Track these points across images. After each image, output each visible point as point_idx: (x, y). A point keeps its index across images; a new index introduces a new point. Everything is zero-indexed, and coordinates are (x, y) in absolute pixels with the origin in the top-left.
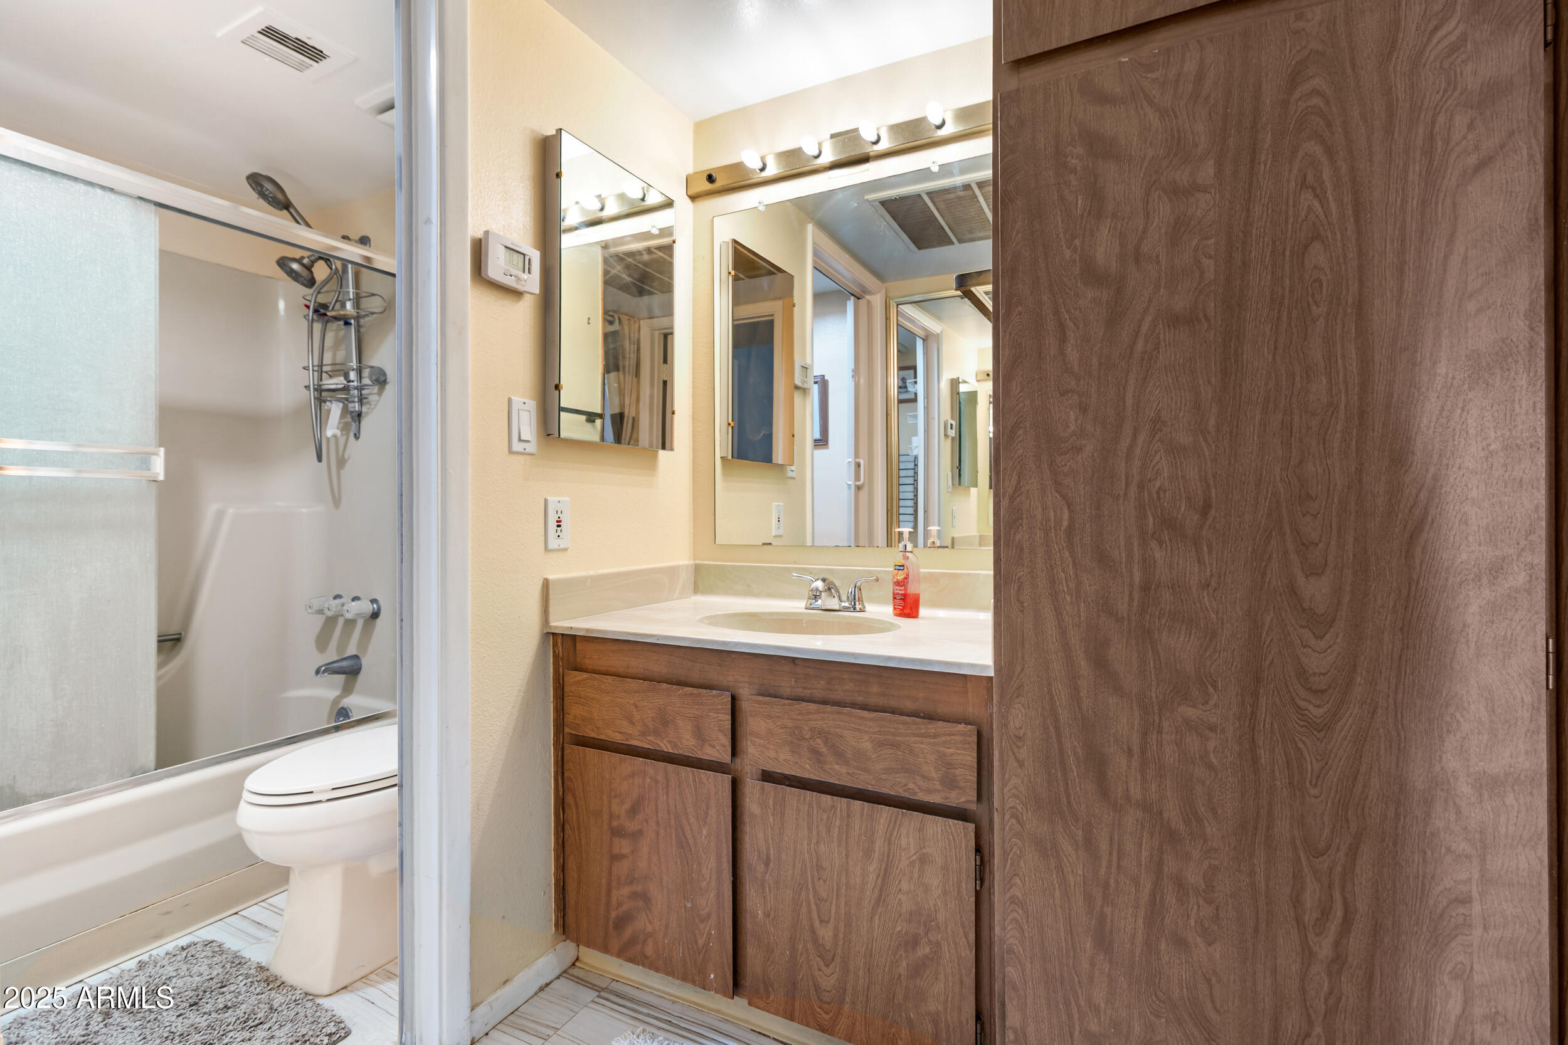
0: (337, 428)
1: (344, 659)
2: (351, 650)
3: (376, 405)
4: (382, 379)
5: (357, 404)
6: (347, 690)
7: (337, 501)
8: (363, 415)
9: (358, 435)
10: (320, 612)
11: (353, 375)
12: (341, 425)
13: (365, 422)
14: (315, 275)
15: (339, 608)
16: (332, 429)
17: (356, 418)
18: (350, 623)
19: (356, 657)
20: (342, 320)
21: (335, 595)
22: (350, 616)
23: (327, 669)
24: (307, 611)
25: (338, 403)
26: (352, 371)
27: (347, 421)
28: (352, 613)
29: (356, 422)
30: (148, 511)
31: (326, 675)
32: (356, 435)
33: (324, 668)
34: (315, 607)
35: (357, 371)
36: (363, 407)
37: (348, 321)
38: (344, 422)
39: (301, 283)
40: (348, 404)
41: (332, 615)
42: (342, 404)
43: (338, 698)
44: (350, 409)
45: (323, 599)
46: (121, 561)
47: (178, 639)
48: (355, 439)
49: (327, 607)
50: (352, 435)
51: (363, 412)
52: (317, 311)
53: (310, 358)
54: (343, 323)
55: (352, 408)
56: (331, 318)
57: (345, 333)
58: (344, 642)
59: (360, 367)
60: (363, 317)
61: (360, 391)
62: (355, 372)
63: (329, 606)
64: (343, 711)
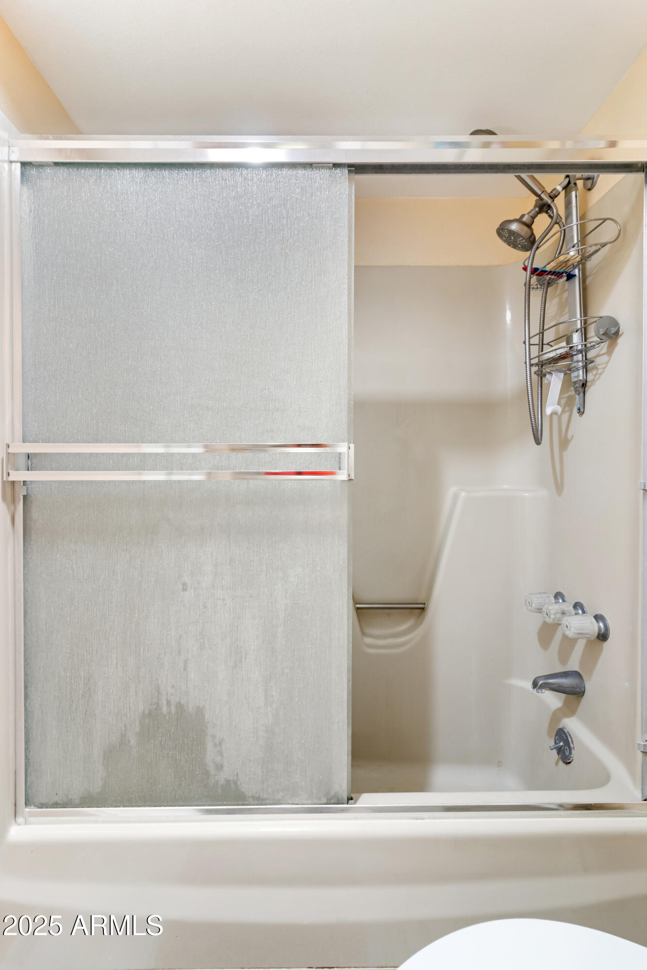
0: (559, 404)
1: (565, 674)
2: (574, 665)
3: (604, 368)
4: (613, 330)
5: (581, 372)
6: (569, 709)
7: (559, 487)
8: (588, 384)
9: (582, 410)
10: (540, 610)
11: (576, 338)
12: (563, 401)
13: (589, 393)
14: (535, 232)
15: (559, 615)
16: (552, 406)
17: (581, 390)
18: (569, 643)
19: (577, 674)
20: (564, 274)
21: (557, 593)
22: (570, 633)
23: (546, 683)
24: (526, 604)
25: (559, 374)
26: (576, 333)
27: (570, 393)
28: (572, 629)
29: (580, 393)
30: (342, 514)
31: (544, 690)
32: (579, 410)
33: (542, 680)
34: (535, 602)
35: (582, 331)
36: (588, 373)
37: (572, 273)
38: (566, 395)
39: (520, 246)
40: (570, 373)
41: (551, 622)
42: (563, 374)
43: (556, 716)
44: (572, 379)
45: (545, 593)
46: (318, 568)
47: (423, 609)
48: (578, 414)
49: (546, 609)
50: (575, 410)
51: (588, 380)
52: (534, 271)
53: (527, 328)
54: (565, 278)
55: (575, 377)
56: (552, 275)
57: (567, 290)
58: (564, 657)
59: (585, 324)
60: (588, 258)
61: (584, 354)
62: (579, 332)
63: (549, 608)
64: (564, 735)
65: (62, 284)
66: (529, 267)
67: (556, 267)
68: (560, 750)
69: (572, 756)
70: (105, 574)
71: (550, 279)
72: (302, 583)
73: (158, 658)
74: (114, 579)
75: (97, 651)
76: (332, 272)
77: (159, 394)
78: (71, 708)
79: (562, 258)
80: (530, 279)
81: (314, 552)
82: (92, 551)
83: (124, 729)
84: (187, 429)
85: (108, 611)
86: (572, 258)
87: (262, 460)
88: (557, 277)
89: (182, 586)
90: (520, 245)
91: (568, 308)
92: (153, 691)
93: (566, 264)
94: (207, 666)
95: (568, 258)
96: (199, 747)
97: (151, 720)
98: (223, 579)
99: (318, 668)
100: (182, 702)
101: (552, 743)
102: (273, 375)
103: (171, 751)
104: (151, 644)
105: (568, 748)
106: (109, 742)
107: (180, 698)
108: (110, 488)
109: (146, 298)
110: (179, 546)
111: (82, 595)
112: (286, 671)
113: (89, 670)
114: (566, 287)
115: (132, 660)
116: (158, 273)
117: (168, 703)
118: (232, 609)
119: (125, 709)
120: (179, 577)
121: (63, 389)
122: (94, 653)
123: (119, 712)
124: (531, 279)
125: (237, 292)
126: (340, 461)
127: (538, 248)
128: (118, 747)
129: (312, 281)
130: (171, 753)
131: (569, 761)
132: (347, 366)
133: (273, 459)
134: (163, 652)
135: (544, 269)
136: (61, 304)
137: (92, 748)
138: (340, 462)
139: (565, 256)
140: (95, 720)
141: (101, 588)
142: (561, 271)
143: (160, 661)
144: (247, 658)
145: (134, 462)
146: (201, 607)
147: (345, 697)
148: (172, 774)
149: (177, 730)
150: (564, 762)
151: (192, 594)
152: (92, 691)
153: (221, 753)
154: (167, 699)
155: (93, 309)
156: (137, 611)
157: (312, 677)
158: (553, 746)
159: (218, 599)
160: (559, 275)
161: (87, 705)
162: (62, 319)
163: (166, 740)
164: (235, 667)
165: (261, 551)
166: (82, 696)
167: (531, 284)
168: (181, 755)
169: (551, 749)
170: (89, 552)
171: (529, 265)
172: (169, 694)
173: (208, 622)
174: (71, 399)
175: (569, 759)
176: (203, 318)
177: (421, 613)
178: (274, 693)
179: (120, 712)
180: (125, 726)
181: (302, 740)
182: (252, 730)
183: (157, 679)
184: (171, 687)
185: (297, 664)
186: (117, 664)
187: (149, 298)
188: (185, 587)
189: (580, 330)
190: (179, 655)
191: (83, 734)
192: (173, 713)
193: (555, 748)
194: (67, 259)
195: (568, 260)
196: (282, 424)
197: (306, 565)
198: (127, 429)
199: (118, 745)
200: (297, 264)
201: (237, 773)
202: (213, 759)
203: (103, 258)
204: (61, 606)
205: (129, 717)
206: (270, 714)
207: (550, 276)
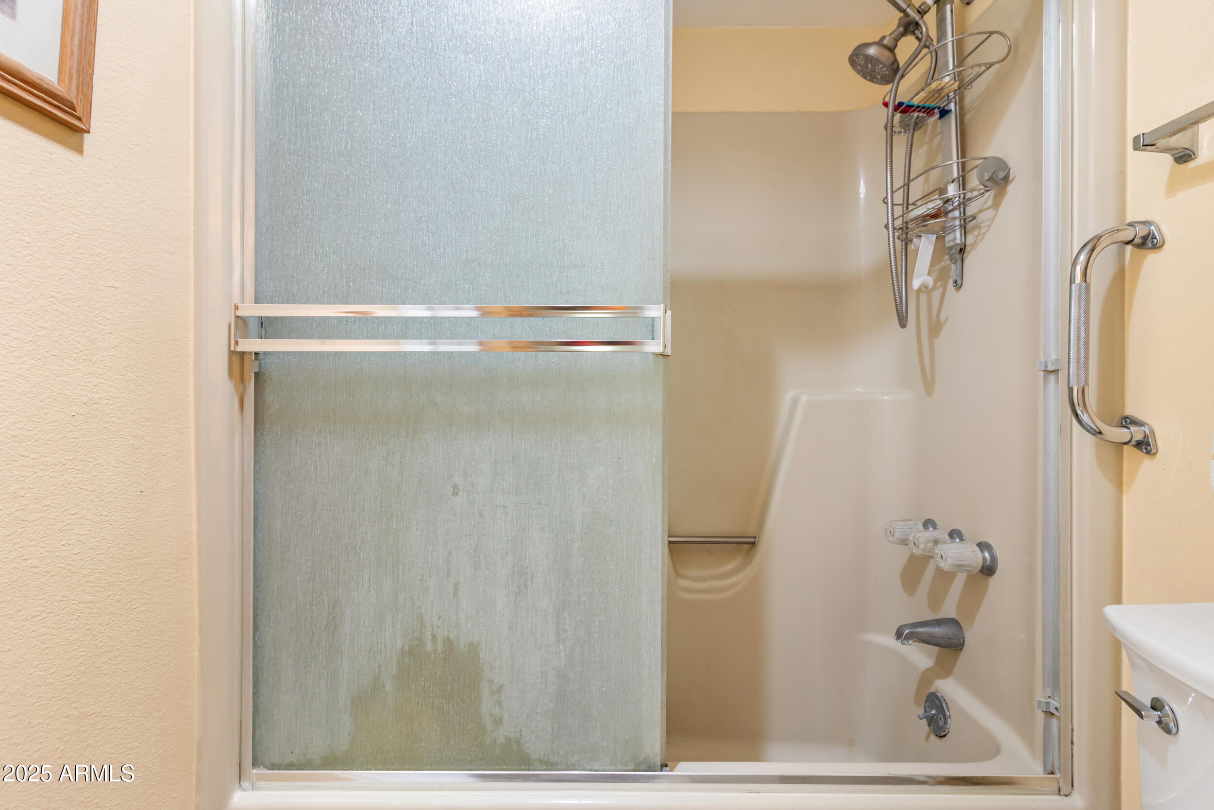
0: (929, 274)
1: (939, 622)
2: (949, 610)
3: (989, 226)
4: (1001, 175)
5: (959, 233)
6: (944, 668)
7: (929, 384)
8: (968, 249)
9: (959, 283)
10: (904, 542)
11: (952, 190)
12: (935, 274)
13: (971, 259)
14: (899, 57)
15: (930, 545)
16: (920, 278)
17: (958, 257)
18: (944, 577)
19: (954, 622)
20: (936, 111)
21: (928, 519)
22: (945, 565)
23: (913, 632)
24: (886, 533)
25: (931, 236)
26: (952, 184)
27: (943, 264)
28: (949, 559)
29: (957, 261)
30: (656, 400)
31: (911, 642)
32: (956, 283)
33: (909, 629)
34: (898, 530)
35: (959, 181)
36: (967, 236)
37: (946, 108)
38: (938, 267)
39: (879, 77)
40: (944, 236)
41: (920, 554)
42: (935, 236)
43: (927, 677)
44: (946, 244)
45: (911, 520)
46: (625, 468)
47: (753, 543)
48: (954, 289)
49: (914, 537)
50: (951, 283)
51: (967, 244)
52: (898, 107)
53: (889, 179)
54: (937, 116)
55: (950, 241)
56: (919, 111)
57: (940, 133)
58: (936, 598)
59: (963, 171)
60: (968, 85)
61: (962, 210)
62: (955, 183)
63: (917, 536)
64: (937, 701)
65: (305, 109)
66: (891, 103)
67: (927, 99)
68: (931, 721)
69: (948, 726)
70: (356, 473)
71: (918, 117)
72: (604, 486)
73: (421, 580)
74: (367, 480)
75: (344, 571)
76: (644, 92)
77: (425, 246)
78: (311, 643)
79: (934, 85)
80: (893, 117)
81: (620, 446)
82: (339, 444)
83: (377, 670)
84: (460, 290)
85: (359, 520)
86: (947, 85)
87: (554, 329)
88: (927, 114)
89: (452, 489)
90: (880, 75)
91: (940, 156)
92: (415, 622)
93: (940, 94)
94: (484, 591)
95: (942, 85)
96: (473, 695)
97: (412, 660)
98: (504, 480)
99: (624, 596)
100: (452, 636)
101: (921, 711)
102: (568, 222)
103: (437, 700)
104: (413, 562)
105: (941, 716)
106: (358, 687)
107: (448, 631)
108: (362, 365)
109: (410, 126)
110: (449, 439)
111: (326, 499)
112: (584, 598)
113: (335, 594)
114: (939, 130)
115: (388, 583)
116: (425, 94)
117: (434, 637)
118: (515, 519)
119: (380, 645)
120: (448, 478)
121: (306, 239)
122: (341, 573)
123: (371, 648)
124: (895, 118)
125: (524, 117)
126: (653, 330)
127: (902, 76)
128: (370, 693)
129: (619, 102)
130: (437, 702)
131: (944, 733)
132: (662, 210)
133: (568, 329)
134: (428, 573)
135: (910, 103)
136: (304, 133)
137: (338, 694)
138: (653, 332)
139: (939, 82)
140: (342, 658)
141: (350, 490)
142: (932, 105)
143: (424, 584)
144: (534, 582)
145: (394, 332)
146: (476, 517)
147: (659, 633)
148: (438, 729)
149: (444, 672)
150: (937, 736)
151: (465, 499)
152: (338, 621)
153: (500, 704)
154: (432, 632)
155: (343, 139)
156: (394, 521)
157: (616, 607)
158: (923, 714)
159: (497, 506)
160: (929, 111)
161: (331, 639)
162: (305, 153)
163: (430, 685)
164: (519, 593)
165: (553, 445)
166: (325, 627)
167: (894, 124)
168: (449, 705)
169: (921, 719)
170: (335, 445)
171: (891, 101)
172: (435, 627)
173: (484, 535)
174: (316, 252)
175: (945, 731)
176: (481, 150)
177: (752, 549)
178: (568, 628)
179: (373, 649)
180: (379, 667)
181: (603, 688)
182: (539, 674)
183: (419, 608)
184: (438, 617)
185: (597, 589)
186: (369, 587)
187: (413, 125)
188: (456, 491)
189: (957, 180)
190: (448, 576)
191: (326, 676)
192: (440, 651)
193: (926, 717)
194: (312, 77)
195: (942, 88)
196: (580, 283)
197: (609, 463)
198: (384, 290)
199: (370, 690)
200: (600, 82)
201: (521, 730)
202: (490, 711)
203: (357, 75)
204: (300, 513)
205: (384, 655)
206: (562, 654)
207: (917, 114)
